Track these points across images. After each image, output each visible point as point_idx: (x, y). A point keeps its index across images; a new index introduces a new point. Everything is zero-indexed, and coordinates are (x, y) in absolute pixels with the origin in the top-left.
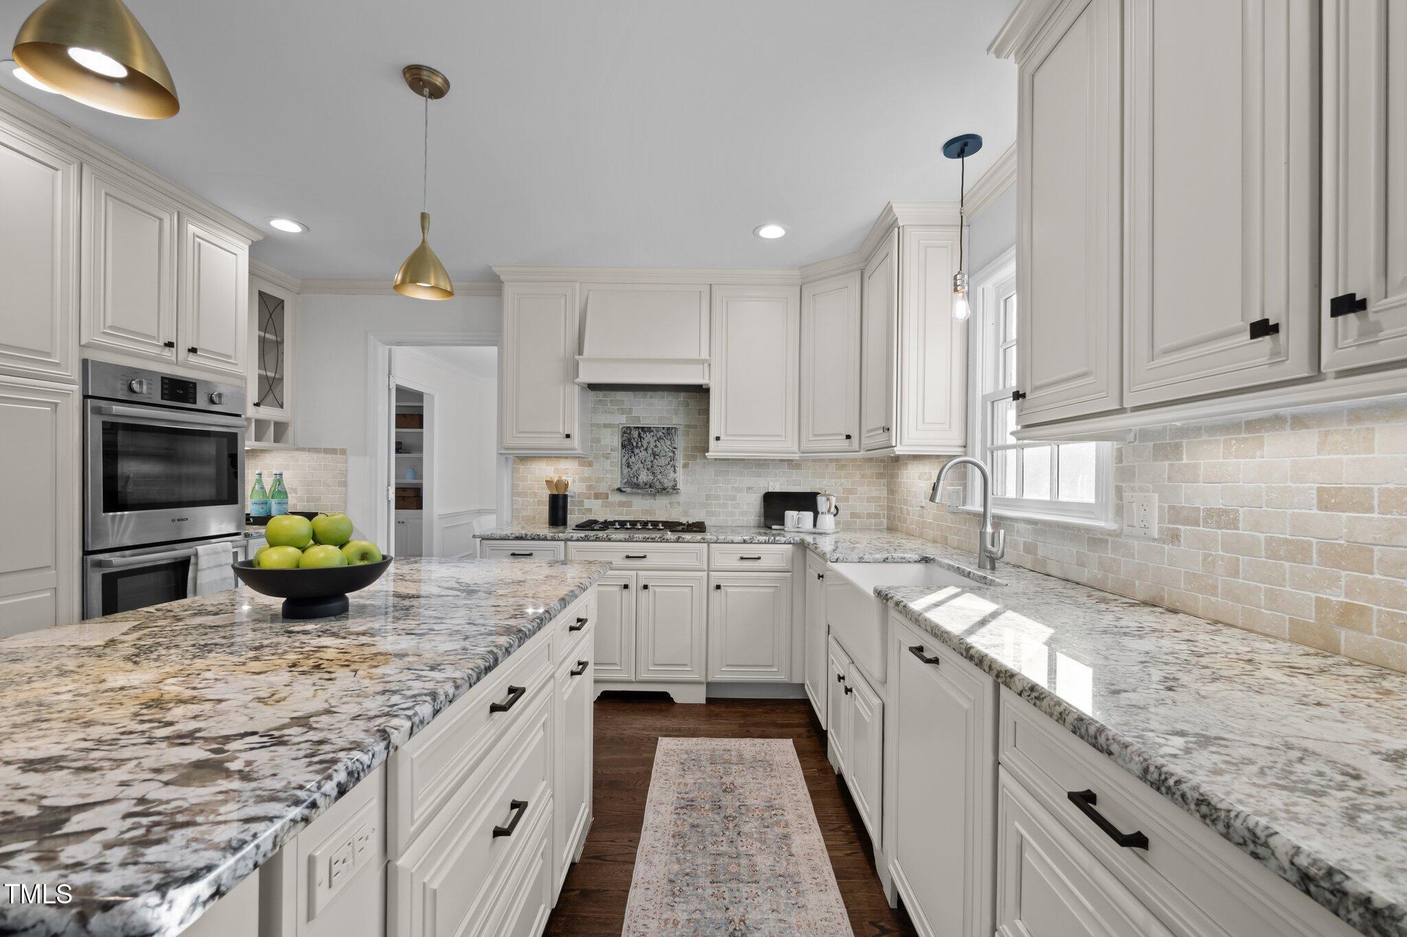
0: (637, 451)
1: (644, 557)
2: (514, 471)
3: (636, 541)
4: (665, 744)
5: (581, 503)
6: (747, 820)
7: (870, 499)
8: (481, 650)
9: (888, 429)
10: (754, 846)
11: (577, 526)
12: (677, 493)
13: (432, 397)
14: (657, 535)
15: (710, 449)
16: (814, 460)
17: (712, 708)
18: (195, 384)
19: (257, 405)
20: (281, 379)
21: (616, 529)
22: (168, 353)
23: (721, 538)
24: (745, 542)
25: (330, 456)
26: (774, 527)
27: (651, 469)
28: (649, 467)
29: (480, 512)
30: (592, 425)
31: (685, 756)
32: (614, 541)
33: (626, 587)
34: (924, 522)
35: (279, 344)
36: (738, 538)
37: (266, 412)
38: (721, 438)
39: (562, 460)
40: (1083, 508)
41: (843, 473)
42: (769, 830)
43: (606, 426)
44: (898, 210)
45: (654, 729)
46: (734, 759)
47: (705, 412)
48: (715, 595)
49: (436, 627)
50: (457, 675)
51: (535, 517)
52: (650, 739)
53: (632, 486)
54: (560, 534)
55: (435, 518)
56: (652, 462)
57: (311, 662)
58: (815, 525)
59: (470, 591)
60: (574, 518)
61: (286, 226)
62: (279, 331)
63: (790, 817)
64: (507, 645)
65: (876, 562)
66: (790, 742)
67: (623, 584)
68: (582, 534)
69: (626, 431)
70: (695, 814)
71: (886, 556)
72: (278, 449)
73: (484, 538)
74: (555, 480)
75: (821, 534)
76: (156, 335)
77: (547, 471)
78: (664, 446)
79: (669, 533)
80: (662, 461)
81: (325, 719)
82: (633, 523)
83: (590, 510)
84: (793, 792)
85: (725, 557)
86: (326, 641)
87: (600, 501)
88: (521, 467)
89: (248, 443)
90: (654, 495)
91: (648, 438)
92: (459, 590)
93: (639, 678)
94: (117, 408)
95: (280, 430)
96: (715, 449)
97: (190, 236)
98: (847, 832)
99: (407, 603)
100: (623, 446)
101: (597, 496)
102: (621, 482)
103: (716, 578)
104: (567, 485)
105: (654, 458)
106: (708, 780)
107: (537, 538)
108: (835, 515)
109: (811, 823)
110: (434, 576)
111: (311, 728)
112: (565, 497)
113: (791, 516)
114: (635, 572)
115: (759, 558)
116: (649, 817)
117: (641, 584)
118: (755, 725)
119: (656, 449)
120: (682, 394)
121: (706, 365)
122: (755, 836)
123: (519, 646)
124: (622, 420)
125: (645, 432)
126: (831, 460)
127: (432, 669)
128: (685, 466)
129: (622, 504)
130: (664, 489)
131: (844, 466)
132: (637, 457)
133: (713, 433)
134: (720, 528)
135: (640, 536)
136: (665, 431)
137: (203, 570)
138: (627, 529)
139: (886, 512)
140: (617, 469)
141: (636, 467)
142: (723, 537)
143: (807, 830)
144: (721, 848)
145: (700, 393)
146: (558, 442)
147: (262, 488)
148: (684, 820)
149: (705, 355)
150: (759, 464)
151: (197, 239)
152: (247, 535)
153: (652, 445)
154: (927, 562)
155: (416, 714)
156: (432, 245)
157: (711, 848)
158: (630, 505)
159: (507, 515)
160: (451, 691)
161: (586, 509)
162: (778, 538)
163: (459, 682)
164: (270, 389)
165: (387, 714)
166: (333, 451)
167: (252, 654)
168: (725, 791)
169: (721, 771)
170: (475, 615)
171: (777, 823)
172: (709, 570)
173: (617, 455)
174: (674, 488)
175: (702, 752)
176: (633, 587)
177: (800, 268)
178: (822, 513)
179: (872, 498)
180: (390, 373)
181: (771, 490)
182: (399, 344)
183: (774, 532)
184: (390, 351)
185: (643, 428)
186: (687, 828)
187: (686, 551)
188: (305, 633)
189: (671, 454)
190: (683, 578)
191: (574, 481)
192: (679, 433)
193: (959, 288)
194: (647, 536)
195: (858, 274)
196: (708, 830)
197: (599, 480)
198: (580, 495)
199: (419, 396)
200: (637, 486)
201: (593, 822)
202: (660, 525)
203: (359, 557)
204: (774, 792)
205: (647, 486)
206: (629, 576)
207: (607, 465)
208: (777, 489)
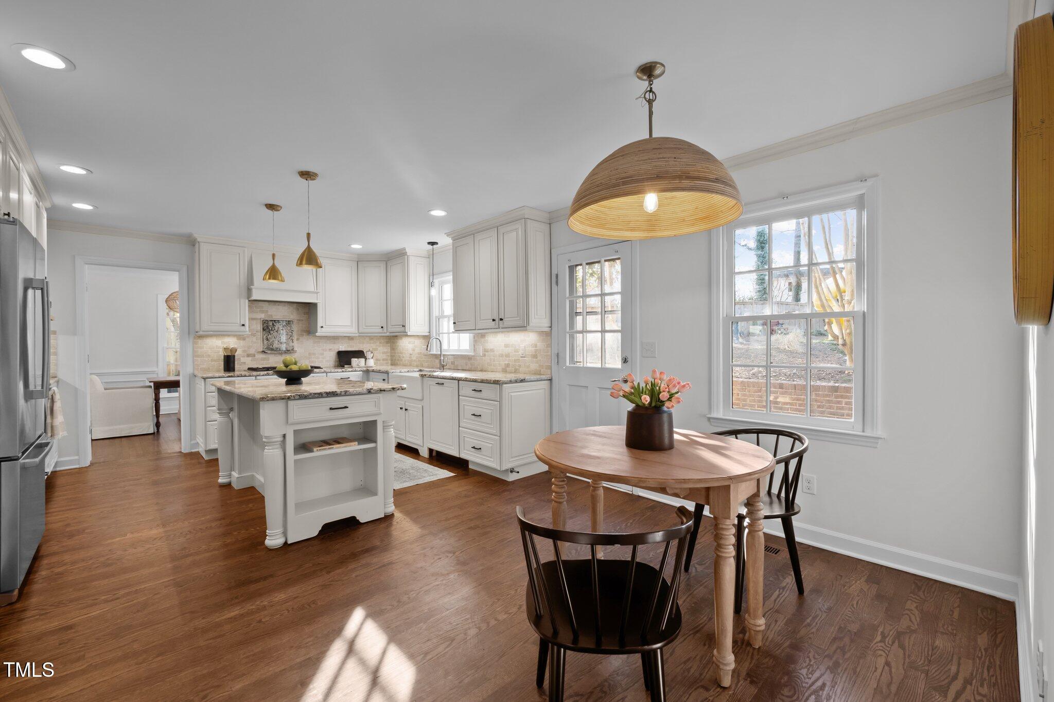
0: (272, 332)
2: (194, 343)
5: (239, 359)
7: (384, 353)
9: (404, 326)
12: (294, 352)
15: (317, 332)
26: (345, 366)
28: (279, 340)
30: (252, 319)
36: (332, 371)
38: (324, 327)
39: (226, 337)
40: (466, 350)
41: (372, 341)
44: (407, 250)
53: (269, 350)
58: (366, 363)
60: (236, 367)
69: (265, 322)
73: (207, 378)
74: (230, 348)
75: (368, 367)
78: (286, 329)
80: (285, 337)
87: (250, 358)
88: (200, 341)
90: (281, 354)
91: (278, 325)
96: (321, 332)
100: (264, 330)
101: (248, 356)
102: (263, 348)
104: (234, 350)
105: (281, 335)
112: (234, 356)
113: (354, 361)
119: (282, 331)
121: (315, 293)
124: (263, 316)
125: (276, 323)
126: (367, 336)
128: (298, 339)
129: (263, 359)
130: (288, 351)
131: (372, 339)
132: (271, 335)
133: (319, 324)
136: (287, 322)
139: (390, 358)
140: (260, 342)
141: (272, 340)
145: (311, 306)
146: (238, 328)
149: (316, 289)
150: (335, 338)
153: (280, 329)
161: (242, 363)
162: (348, 370)
173: (260, 334)
174: (293, 349)
177: (358, 255)
178: (368, 358)
181: (340, 350)
185: (274, 320)
189: (290, 334)
191: (238, 348)
192: (295, 323)
195: (385, 262)
197: (250, 347)
198: (239, 355)
200: (272, 350)
205: (278, 350)
207: (254, 339)
208: (343, 350)
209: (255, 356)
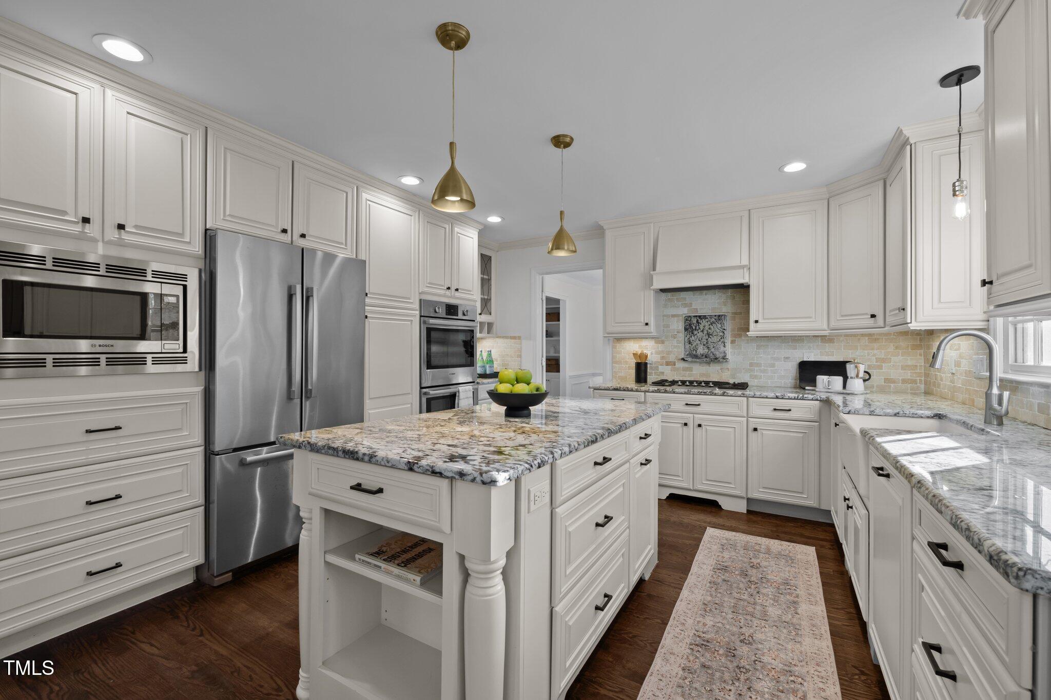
0: (695, 332)
1: (699, 405)
2: (614, 347)
3: (693, 394)
4: (710, 531)
5: (657, 368)
6: (766, 586)
7: (905, 367)
8: (590, 434)
9: (904, 309)
10: (768, 602)
11: (652, 383)
12: (726, 361)
13: (565, 301)
14: (708, 390)
15: (750, 330)
16: (846, 335)
17: (751, 517)
18: (458, 306)
19: (480, 314)
20: (490, 299)
21: (679, 385)
22: (448, 292)
23: (758, 394)
24: (777, 397)
25: (513, 341)
26: (807, 388)
27: (706, 345)
28: (705, 343)
29: (594, 375)
30: (664, 316)
31: (725, 541)
32: (677, 393)
33: (686, 424)
34: (955, 386)
35: (489, 280)
36: (772, 395)
37: (484, 318)
38: (760, 321)
39: (644, 340)
41: (875, 345)
42: (782, 596)
43: (673, 316)
44: (907, 132)
45: (705, 522)
46: (763, 550)
47: (747, 302)
48: (753, 435)
49: (569, 424)
50: (579, 440)
51: (626, 377)
52: (700, 527)
53: (693, 356)
54: (641, 388)
55: (567, 377)
56: (707, 339)
57: (521, 431)
58: (844, 387)
59: (586, 412)
60: (651, 378)
61: (494, 219)
62: (489, 274)
63: (801, 592)
64: (602, 434)
65: (886, 415)
66: (813, 548)
67: (683, 422)
68: (656, 388)
69: (688, 319)
70: (727, 575)
71: (897, 411)
72: (489, 337)
73: (595, 389)
74: (639, 353)
75: (849, 394)
76: (443, 284)
77: (633, 347)
78: (716, 328)
79: (717, 389)
80: (715, 339)
81: (531, 446)
82: (691, 382)
83: (663, 373)
84: (808, 579)
85: (761, 409)
86: (524, 425)
87: (669, 367)
88: (618, 345)
89: (478, 335)
90: (708, 363)
91: (704, 323)
92: (580, 412)
93: (696, 488)
94: (432, 321)
95: (490, 325)
96: (754, 329)
97: (456, 233)
98: (849, 613)
99: (556, 415)
100: (686, 329)
101: (668, 364)
102: (685, 354)
103: (753, 423)
104: (647, 356)
105: (709, 337)
106: (741, 558)
107: (627, 390)
108: (865, 381)
109: (818, 600)
110: (568, 405)
111: (526, 448)
112: (646, 364)
113: (822, 379)
114: (692, 415)
115: (790, 410)
116: (694, 568)
117: (697, 423)
118: (785, 533)
119: (710, 331)
120: (729, 290)
121: (745, 269)
122: (770, 596)
123: (608, 437)
124: (685, 311)
125: (701, 319)
126: (863, 335)
127: (568, 437)
128: (733, 342)
129: (685, 369)
130: (716, 359)
132: (696, 336)
133: (753, 318)
134: (761, 388)
135: (696, 390)
136: (716, 318)
137: (462, 399)
138: (687, 385)
139: (923, 379)
140: (681, 345)
141: (695, 344)
142: (759, 393)
143: (814, 603)
144: (742, 597)
145: (743, 289)
146: (641, 328)
147: (483, 359)
148: (719, 576)
149: (745, 262)
150: (795, 340)
151: (459, 235)
152: (478, 383)
153: (707, 328)
154: (940, 418)
155: (563, 449)
156: (566, 227)
157: (735, 595)
158: (690, 369)
159: (609, 375)
160: (576, 445)
161: (660, 372)
162: (806, 396)
163: (580, 443)
164: (486, 303)
165: (552, 448)
166: (514, 338)
167: (498, 426)
168: (751, 567)
169: (752, 555)
170: (588, 422)
171: (790, 594)
172: (748, 417)
173: (682, 336)
174: (724, 358)
175: (738, 541)
176: (691, 424)
177: (826, 186)
178: (851, 378)
179: (907, 366)
180: (542, 291)
181: (805, 359)
182: (547, 273)
183: (807, 392)
184: (543, 278)
185: (700, 316)
186: (720, 580)
187: (731, 403)
188: (516, 422)
189: (721, 334)
190: (727, 421)
191: (652, 354)
192: (728, 318)
193: (957, 193)
194: (701, 391)
195: (881, 183)
196: (735, 585)
197: (669, 353)
198: (656, 362)
199: (557, 301)
200: (696, 356)
201: (658, 564)
202: (711, 383)
203: (535, 390)
204: (791, 576)
205: (704, 357)
206: (688, 417)
207: (675, 342)
208: (812, 359)
209: (675, 365)
